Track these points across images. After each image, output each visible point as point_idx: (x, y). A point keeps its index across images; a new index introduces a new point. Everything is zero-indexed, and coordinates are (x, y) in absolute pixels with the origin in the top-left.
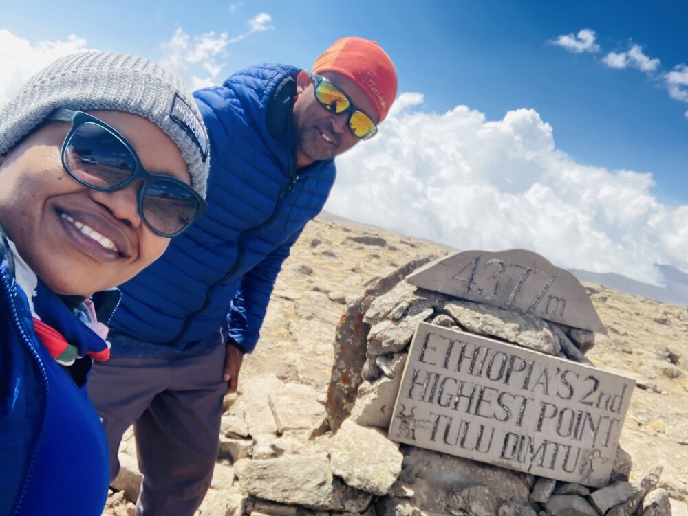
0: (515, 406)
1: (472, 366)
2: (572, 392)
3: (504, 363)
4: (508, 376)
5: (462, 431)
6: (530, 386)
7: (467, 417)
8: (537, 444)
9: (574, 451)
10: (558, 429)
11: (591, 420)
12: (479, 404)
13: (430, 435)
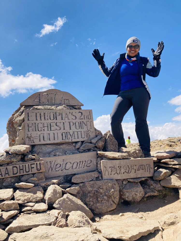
0: (61, 125)
1: (45, 118)
2: (76, 117)
3: (54, 115)
4: (56, 118)
5: (48, 136)
6: (63, 119)
7: (48, 132)
8: (71, 133)
9: (83, 132)
10: (76, 128)
11: (84, 123)
12: (51, 128)
13: (39, 140)
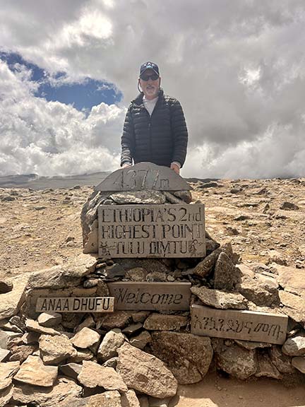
0: (150, 230)
1: (127, 217)
2: (175, 217)
3: (140, 213)
4: (143, 218)
5: (130, 246)
6: (154, 220)
7: (131, 240)
8: (165, 245)
9: (184, 243)
10: (173, 235)
11: (188, 227)
12: (134, 233)
13: (116, 252)
